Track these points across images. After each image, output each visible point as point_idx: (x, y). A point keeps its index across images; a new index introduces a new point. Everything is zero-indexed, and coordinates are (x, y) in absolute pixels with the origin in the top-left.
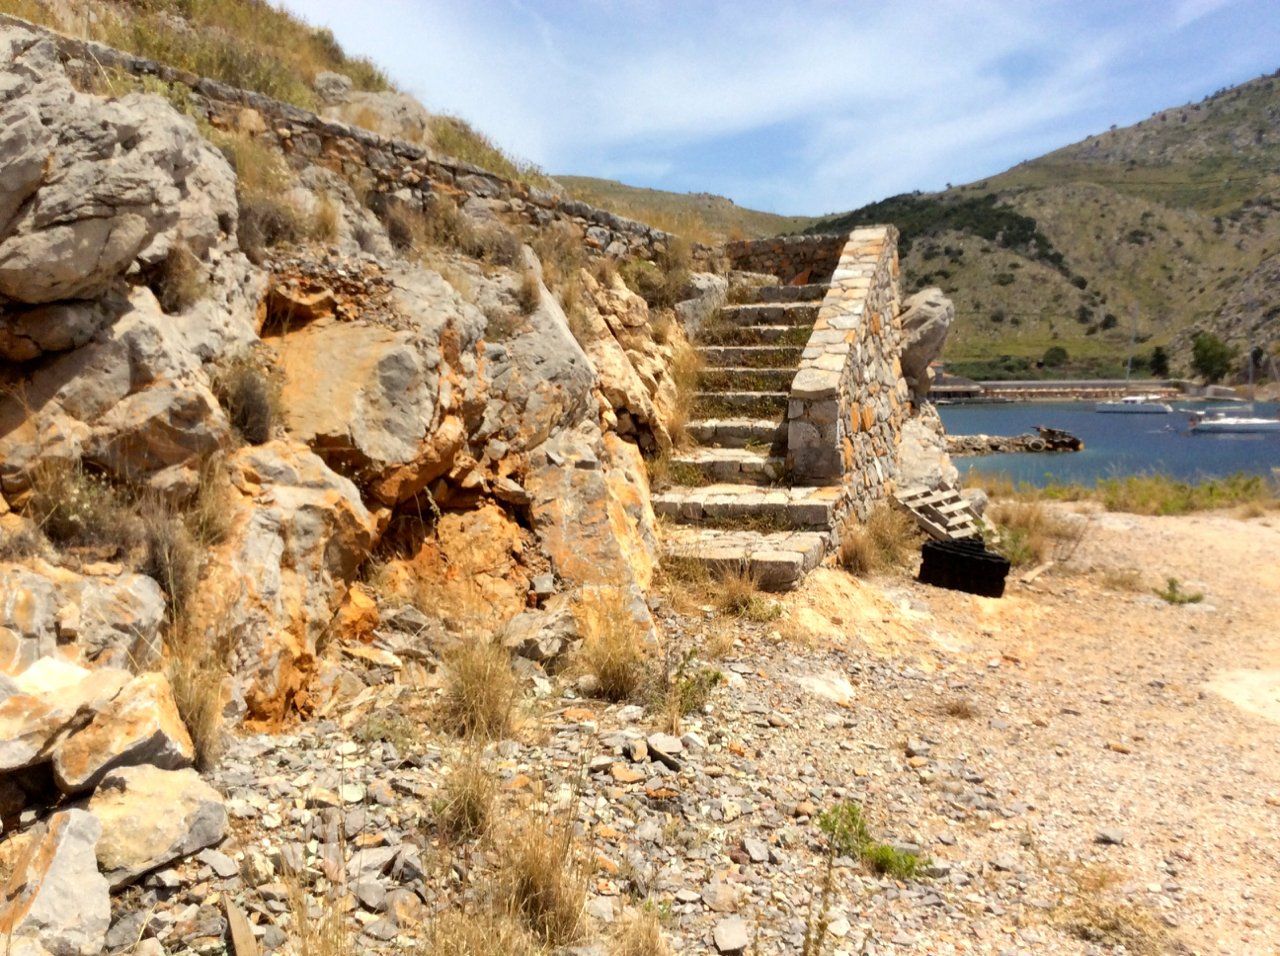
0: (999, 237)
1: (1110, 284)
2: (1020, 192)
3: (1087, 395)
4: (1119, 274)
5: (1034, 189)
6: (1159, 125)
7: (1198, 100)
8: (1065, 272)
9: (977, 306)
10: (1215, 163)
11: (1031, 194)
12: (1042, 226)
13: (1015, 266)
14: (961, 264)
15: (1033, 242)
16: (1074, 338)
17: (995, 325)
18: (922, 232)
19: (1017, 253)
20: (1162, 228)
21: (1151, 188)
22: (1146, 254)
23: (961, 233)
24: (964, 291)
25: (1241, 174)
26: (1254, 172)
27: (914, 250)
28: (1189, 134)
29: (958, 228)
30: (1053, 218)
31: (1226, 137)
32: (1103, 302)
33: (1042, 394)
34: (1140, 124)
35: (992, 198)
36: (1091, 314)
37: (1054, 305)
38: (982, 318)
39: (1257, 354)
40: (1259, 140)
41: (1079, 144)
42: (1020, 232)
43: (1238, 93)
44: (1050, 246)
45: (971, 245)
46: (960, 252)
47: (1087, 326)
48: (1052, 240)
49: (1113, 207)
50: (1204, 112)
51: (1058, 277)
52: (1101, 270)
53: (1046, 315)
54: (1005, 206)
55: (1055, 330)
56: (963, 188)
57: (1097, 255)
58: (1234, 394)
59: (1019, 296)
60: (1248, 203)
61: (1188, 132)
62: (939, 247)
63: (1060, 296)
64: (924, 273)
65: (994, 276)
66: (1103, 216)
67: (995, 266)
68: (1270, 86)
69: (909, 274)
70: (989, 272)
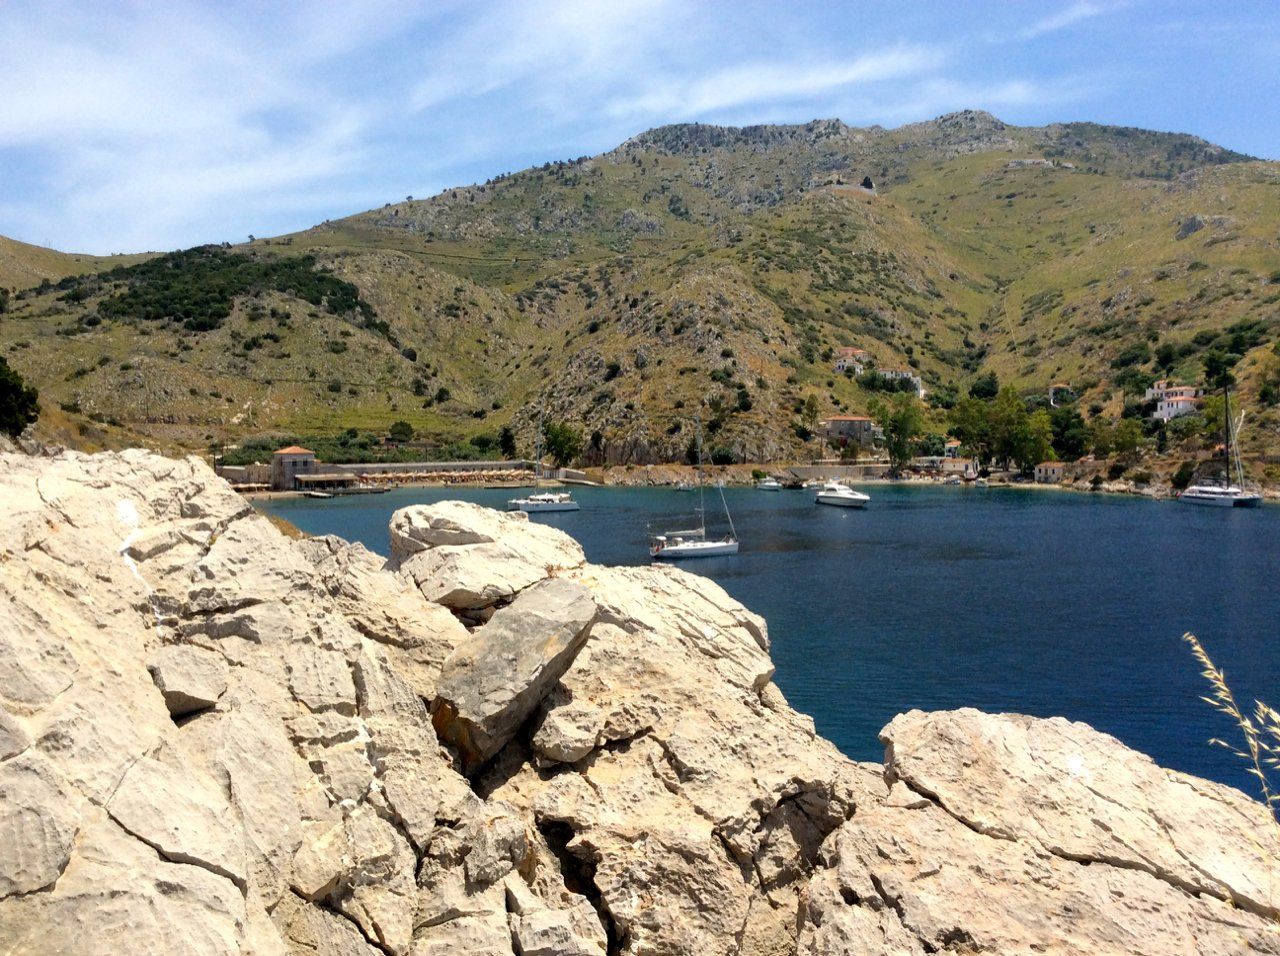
0: (324, 300)
1: (435, 356)
2: (337, 256)
3: (453, 480)
4: (441, 345)
5: (352, 254)
6: (451, 202)
7: (481, 183)
8: (395, 343)
9: (313, 375)
10: (504, 244)
11: (348, 259)
12: (364, 294)
13: (346, 334)
14: (290, 328)
15: (358, 309)
16: (411, 409)
17: (334, 395)
18: (243, 290)
19: (346, 321)
20: (474, 304)
21: (450, 260)
22: (463, 328)
23: (286, 296)
24: (296, 358)
25: (525, 256)
26: (536, 255)
27: (235, 309)
28: (479, 212)
29: (282, 290)
30: (373, 286)
31: (509, 220)
32: (435, 375)
33: (412, 479)
34: (434, 198)
35: (310, 260)
36: (425, 387)
37: (388, 376)
38: (319, 387)
39: (597, 437)
40: (537, 226)
41: (380, 211)
42: (345, 299)
43: (516, 180)
44: (375, 315)
45: (300, 309)
46: (288, 316)
47: (423, 398)
48: (376, 309)
49: (429, 280)
50: (489, 194)
51: (389, 348)
52: (424, 341)
53: (382, 386)
54: (325, 270)
55: (393, 401)
56: (267, 242)
57: (419, 327)
58: (585, 477)
59: (354, 365)
60: (539, 285)
61: (476, 211)
62: (263, 308)
63: (394, 367)
64: (250, 335)
65: (326, 343)
66: (420, 288)
67: (326, 332)
68: (540, 178)
69: (235, 335)
70: (320, 339)
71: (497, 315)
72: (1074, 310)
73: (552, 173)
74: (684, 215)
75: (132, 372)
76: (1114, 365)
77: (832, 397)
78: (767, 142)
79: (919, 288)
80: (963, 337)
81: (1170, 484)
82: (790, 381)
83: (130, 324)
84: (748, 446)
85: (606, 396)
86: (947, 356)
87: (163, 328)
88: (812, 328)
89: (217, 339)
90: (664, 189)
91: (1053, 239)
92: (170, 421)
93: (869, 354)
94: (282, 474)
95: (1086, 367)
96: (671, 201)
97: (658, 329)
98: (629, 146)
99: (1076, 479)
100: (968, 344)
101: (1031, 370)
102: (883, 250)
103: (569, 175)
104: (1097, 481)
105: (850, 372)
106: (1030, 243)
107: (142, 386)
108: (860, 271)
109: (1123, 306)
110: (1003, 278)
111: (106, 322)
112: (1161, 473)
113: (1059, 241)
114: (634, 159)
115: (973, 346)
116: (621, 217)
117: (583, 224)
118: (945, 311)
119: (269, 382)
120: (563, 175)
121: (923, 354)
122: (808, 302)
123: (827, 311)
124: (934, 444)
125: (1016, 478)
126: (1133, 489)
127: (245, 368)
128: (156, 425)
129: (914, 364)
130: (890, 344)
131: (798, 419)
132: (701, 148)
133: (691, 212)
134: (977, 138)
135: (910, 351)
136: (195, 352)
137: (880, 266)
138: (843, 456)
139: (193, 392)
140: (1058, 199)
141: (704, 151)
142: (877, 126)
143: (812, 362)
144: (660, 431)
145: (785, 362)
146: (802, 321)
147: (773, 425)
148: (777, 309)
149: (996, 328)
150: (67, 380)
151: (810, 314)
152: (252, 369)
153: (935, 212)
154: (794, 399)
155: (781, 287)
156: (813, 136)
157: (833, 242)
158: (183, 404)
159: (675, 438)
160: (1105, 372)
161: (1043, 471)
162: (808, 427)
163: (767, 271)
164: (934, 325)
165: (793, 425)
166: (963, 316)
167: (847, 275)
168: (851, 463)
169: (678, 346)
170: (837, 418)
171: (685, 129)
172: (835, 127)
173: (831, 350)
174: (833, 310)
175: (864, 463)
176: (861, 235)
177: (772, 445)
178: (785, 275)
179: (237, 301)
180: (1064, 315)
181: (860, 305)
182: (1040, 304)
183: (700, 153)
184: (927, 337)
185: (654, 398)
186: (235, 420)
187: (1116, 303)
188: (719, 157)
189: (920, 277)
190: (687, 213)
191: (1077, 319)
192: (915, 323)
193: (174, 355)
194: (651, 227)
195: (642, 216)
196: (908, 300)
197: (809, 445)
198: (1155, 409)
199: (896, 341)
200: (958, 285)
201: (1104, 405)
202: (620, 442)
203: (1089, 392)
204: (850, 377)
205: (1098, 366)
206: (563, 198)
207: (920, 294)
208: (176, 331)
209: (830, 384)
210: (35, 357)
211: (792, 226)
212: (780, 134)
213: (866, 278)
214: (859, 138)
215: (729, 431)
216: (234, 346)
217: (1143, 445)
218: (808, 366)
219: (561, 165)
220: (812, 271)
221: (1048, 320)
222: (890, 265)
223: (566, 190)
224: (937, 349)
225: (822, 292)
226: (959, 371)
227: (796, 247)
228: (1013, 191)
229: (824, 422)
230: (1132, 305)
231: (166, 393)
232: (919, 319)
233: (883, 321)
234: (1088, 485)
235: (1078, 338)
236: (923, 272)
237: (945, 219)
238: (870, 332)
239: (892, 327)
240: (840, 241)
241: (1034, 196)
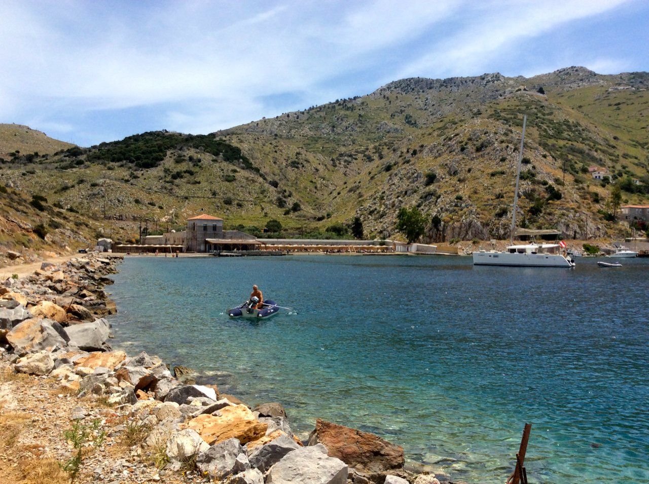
0: (221, 155)
4: (290, 184)
6: (286, 119)
7: (303, 110)
8: (264, 178)
9: (214, 194)
10: (315, 140)
11: (234, 136)
12: (244, 153)
13: (235, 171)
14: (200, 167)
15: (241, 160)
16: (276, 213)
17: (227, 206)
18: (173, 147)
19: (234, 165)
20: (307, 161)
22: (302, 174)
23: (198, 150)
24: (204, 184)
25: (327, 145)
26: (333, 145)
27: (167, 156)
28: (301, 125)
29: (196, 148)
30: (249, 150)
31: (318, 128)
32: (290, 196)
34: (277, 117)
36: (285, 202)
37: (261, 196)
38: (218, 201)
39: (435, 221)
40: (333, 131)
41: (248, 124)
42: (233, 154)
43: (321, 109)
44: (251, 164)
45: (206, 157)
46: (199, 161)
47: (284, 210)
48: (251, 161)
49: (280, 148)
50: (306, 116)
51: (261, 180)
53: (257, 201)
54: (221, 140)
55: (265, 211)
57: (276, 173)
58: (436, 249)
59: (240, 189)
60: (341, 155)
61: (300, 123)
62: (184, 156)
63: (264, 191)
64: (175, 171)
65: (223, 176)
66: (276, 152)
67: (222, 170)
68: (334, 107)
69: (166, 171)
70: (218, 174)
71: (321, 168)
73: (340, 105)
74: (414, 124)
75: (97, 188)
78: (458, 86)
83: (102, 164)
84: (571, 226)
85: (432, 195)
87: (122, 166)
89: (155, 173)
90: (402, 111)
92: (120, 218)
96: (406, 118)
98: (381, 90)
102: (571, 120)
103: (349, 105)
107: (103, 197)
111: (87, 163)
114: (384, 96)
116: (380, 125)
117: (358, 130)
118: (624, 155)
119: (186, 198)
120: (346, 105)
127: (172, 189)
128: (110, 221)
132: (421, 90)
133: (417, 123)
134: (582, 80)
136: (141, 179)
137: (574, 128)
139: (137, 201)
141: (423, 92)
142: (521, 76)
143: (578, 173)
144: (490, 216)
150: (55, 193)
152: (176, 190)
154: (588, 193)
156: (485, 82)
158: (130, 209)
170: (632, 206)
171: (412, 81)
172: (497, 77)
177: (591, 225)
179: (169, 153)
183: (421, 93)
185: (476, 193)
186: (164, 220)
188: (431, 95)
190: (415, 123)
193: (127, 181)
194: (396, 130)
195: (391, 124)
197: (617, 227)
200: (621, 143)
202: (457, 224)
206: (346, 116)
207: (604, 145)
208: (130, 168)
210: (37, 179)
211: (510, 108)
212: (466, 82)
213: (570, 134)
214: (511, 82)
215: (550, 214)
216: (165, 176)
219: (345, 101)
220: (537, 128)
222: (579, 128)
223: (348, 113)
229: (621, 209)
231: (119, 201)
232: (613, 158)
233: (594, 157)
236: (598, 134)
240: (544, 115)
241: (633, 104)
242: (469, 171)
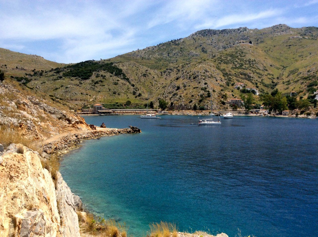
0: (114, 73)
1: (139, 86)
2: (118, 63)
3: (136, 113)
4: (141, 84)
5: (122, 62)
6: (148, 50)
7: (156, 45)
8: (130, 83)
9: (110, 90)
10: (160, 60)
11: (121, 63)
12: (124, 71)
13: (118, 80)
14: (105, 79)
15: (122, 75)
16: (132, 98)
17: (114, 95)
18: (95, 70)
19: (118, 77)
20: (150, 74)
21: (147, 64)
22: (147, 79)
23: (105, 72)
24: (106, 86)
25: (165, 63)
26: (168, 62)
27: (93, 75)
28: (154, 53)
29: (104, 70)
30: (126, 70)
31: (162, 54)
32: (138, 90)
33: (126, 113)
34: (144, 49)
35: (112, 63)
36: (136, 93)
37: (127, 90)
38: (111, 93)
39: (172, 104)
40: (168, 55)
41: (131, 53)
42: (119, 73)
43: (164, 44)
44: (126, 76)
45: (108, 75)
46: (105, 76)
47: (135, 96)
48: (126, 75)
49: (139, 68)
50: (157, 48)
51: (128, 84)
52: (137, 82)
53: (126, 93)
54: (115, 66)
55: (128, 96)
56: (105, 60)
57: (136, 79)
58: (168, 113)
59: (119, 88)
60: (167, 69)
61: (154, 52)
62: (100, 74)
63: (129, 88)
64: (96, 81)
65: (113, 83)
66: (137, 70)
67: (113, 80)
68: (170, 44)
69: (93, 81)
70: (112, 81)
71: (156, 76)
72: (300, 73)
73: (173, 42)
74: (206, 52)
75: (68, 89)
76: (308, 87)
77: (232, 94)
78: (227, 33)
79: (262, 68)
80: (272, 80)
81: (316, 115)
82: (222, 90)
83: (69, 78)
84: (208, 106)
85: (176, 94)
86: (267, 85)
87: (76, 79)
88: (230, 78)
89: (88, 82)
90: (201, 46)
91: (300, 56)
92: (76, 100)
93: (244, 84)
94: (95, 110)
95: (301, 87)
96: (202, 49)
97: (190, 78)
98: (192, 35)
99: (292, 114)
100: (273, 82)
101: (287, 88)
102: (252, 59)
103: (177, 43)
104: (297, 115)
105: (238, 88)
106: (294, 57)
107: (70, 92)
108: (245, 64)
109: (313, 72)
110: (285, 66)
111: (63, 78)
112: (314, 113)
113: (301, 57)
114: (193, 38)
115: (274, 83)
116: (189, 53)
117: (180, 55)
118: (268, 74)
119: (99, 92)
120: (175, 43)
121: (260, 84)
122: (230, 71)
123: (235, 74)
124: (258, 106)
125: (277, 114)
126: (306, 117)
127: (94, 88)
128: (73, 101)
129: (257, 87)
130: (251, 82)
131: (222, 99)
132: (210, 35)
133: (207, 51)
134: (283, 31)
135: (257, 84)
136: (83, 84)
137: (251, 63)
138: (233, 109)
139: (82, 94)
140: (302, 46)
141: (211, 36)
142: (256, 29)
143: (229, 86)
144: (187, 102)
145: (221, 86)
146: (228, 76)
147: (216, 101)
148: (221, 73)
149: (281, 78)
150: (53, 90)
151: (230, 75)
152: (96, 89)
153: (270, 50)
154: (222, 95)
155: (224, 68)
156: (239, 32)
157: (239, 57)
158: (79, 96)
159: (191, 104)
160: (305, 88)
161: (284, 113)
162: (225, 101)
163: (221, 64)
164: (264, 77)
165: (221, 101)
166: (273, 75)
167: (242, 65)
168: (235, 111)
169: (194, 82)
170: (233, 99)
171: (207, 31)
172: (245, 29)
173: (234, 83)
174: (237, 74)
175: (239, 110)
176: (247, 55)
177: (215, 106)
178: (225, 65)
179: (94, 73)
180: (298, 75)
181: (245, 72)
182: (293, 72)
183: (210, 37)
184: (262, 80)
185: (187, 94)
186: (91, 100)
187: (311, 71)
188: (215, 37)
189: (262, 65)
190: (206, 51)
191: (301, 75)
192: (259, 77)
193: (78, 85)
194: (197, 55)
195: (194, 52)
196: (258, 71)
197: (224, 106)
198: (315, 97)
199: (253, 81)
200: (272, 68)
201: (303, 96)
202: (178, 105)
203: (301, 93)
204: (238, 90)
205: (304, 87)
206: (175, 48)
207: (261, 70)
208: (79, 80)
209: (232, 91)
210: (47, 85)
211: (229, 53)
212: (231, 31)
213: (247, 66)
214: (251, 32)
215: (204, 102)
216: (92, 83)
217: (310, 106)
218: (227, 87)
219: (175, 40)
220: (233, 64)
221: (294, 76)
222: (254, 62)
223: (176, 46)
224: (264, 83)
225: (234, 69)
226: (270, 89)
227: (229, 58)
228: (291, 44)
229: (229, 100)
230: (315, 72)
231: (75, 94)
232: (260, 76)
233: (250, 76)
234: (295, 116)
235: (300, 80)
236: (263, 64)
237: (272, 52)
238: (246, 79)
239: (253, 78)
240: (241, 57)
241: (296, 45)
242: (189, 86)
